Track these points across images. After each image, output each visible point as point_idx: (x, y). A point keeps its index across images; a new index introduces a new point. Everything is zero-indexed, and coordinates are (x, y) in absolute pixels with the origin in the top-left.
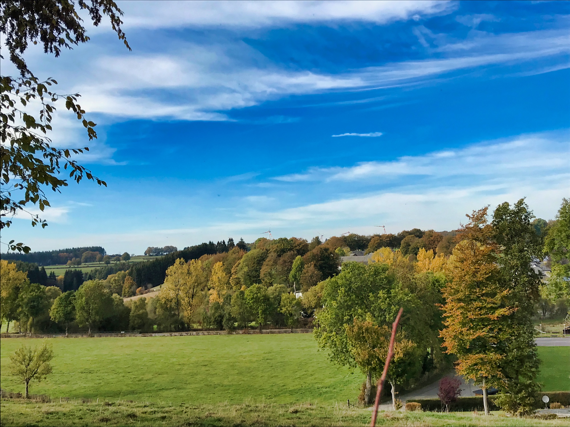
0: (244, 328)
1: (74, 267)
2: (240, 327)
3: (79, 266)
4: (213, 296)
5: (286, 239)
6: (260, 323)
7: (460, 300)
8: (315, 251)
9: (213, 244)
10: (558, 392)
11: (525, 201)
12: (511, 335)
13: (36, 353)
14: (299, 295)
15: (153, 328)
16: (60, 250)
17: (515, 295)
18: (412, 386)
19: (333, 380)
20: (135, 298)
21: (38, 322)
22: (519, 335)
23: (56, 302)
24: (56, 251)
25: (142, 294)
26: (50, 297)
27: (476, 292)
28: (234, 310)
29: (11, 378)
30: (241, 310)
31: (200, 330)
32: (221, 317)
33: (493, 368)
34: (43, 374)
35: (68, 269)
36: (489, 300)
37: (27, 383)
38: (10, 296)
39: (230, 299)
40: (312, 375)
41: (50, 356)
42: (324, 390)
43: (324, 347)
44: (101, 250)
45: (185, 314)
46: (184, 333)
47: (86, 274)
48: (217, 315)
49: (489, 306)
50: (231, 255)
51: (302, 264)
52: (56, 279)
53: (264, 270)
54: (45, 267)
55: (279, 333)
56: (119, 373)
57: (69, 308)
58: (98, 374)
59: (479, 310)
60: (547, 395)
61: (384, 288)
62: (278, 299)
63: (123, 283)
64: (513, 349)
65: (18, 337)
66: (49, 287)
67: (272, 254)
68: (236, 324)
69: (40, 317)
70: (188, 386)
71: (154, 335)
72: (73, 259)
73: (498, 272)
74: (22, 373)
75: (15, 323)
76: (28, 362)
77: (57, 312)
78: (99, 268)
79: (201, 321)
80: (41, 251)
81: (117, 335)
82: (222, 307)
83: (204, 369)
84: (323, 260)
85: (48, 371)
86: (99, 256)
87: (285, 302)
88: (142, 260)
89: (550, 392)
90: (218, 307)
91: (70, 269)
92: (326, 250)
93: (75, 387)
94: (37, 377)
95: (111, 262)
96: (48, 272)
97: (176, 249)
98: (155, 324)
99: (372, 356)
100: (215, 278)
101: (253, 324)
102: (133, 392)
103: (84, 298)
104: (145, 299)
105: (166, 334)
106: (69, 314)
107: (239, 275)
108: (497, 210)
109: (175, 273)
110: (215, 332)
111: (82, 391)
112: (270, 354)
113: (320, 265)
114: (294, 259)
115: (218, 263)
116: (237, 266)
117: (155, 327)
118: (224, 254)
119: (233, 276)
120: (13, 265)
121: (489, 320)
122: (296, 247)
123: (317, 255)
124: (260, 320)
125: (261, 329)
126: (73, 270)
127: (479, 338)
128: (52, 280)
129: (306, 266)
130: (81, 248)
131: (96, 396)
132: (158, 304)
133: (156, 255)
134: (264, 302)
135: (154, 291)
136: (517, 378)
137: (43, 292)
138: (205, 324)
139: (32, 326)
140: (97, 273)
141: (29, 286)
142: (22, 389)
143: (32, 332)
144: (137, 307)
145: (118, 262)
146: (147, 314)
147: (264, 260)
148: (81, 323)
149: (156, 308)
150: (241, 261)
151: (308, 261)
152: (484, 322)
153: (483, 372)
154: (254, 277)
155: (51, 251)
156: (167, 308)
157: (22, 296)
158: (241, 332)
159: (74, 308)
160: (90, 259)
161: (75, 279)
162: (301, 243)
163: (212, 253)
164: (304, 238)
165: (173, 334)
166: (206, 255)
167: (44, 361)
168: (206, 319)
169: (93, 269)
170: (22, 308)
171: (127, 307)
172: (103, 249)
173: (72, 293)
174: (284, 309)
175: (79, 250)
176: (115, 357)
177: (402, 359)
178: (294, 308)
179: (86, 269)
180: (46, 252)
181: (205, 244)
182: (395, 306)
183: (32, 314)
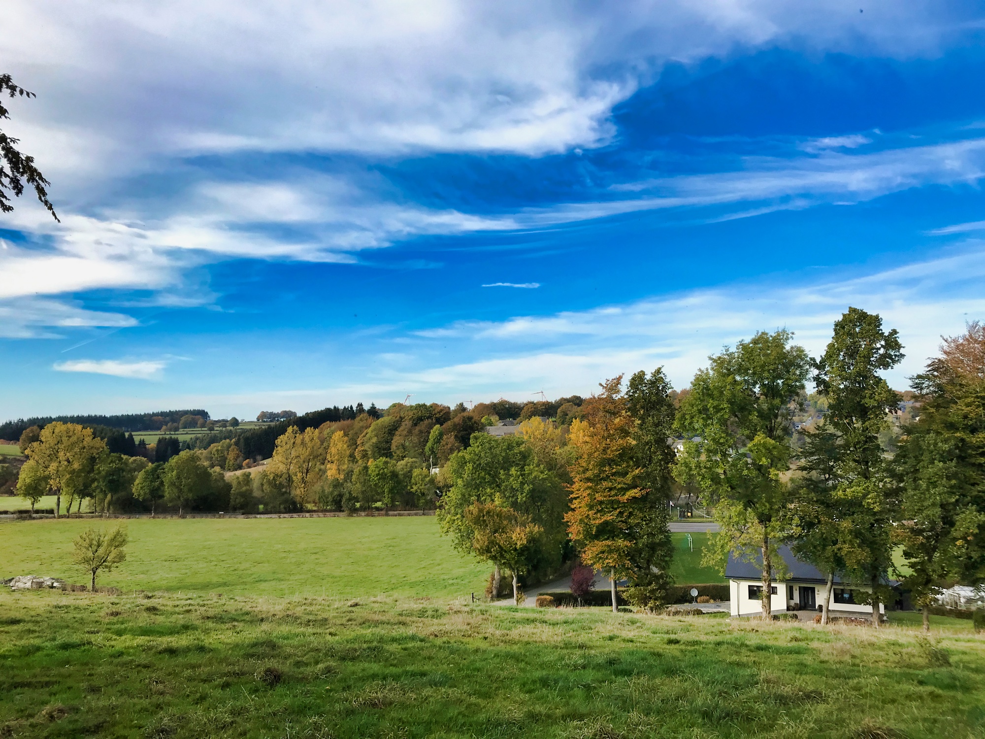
0: (368, 509)
1: (170, 434)
2: (362, 509)
3: (177, 433)
4: (331, 472)
5: (424, 405)
6: (387, 504)
7: (588, 480)
8: (456, 420)
9: (338, 409)
10: (708, 584)
11: (662, 370)
12: (642, 520)
13: (106, 538)
14: (435, 471)
15: (258, 508)
16: (153, 413)
17: (648, 475)
18: (551, 577)
19: (463, 570)
20: (239, 473)
21: (118, 499)
22: (651, 520)
23: (140, 476)
24: (148, 414)
25: (249, 467)
26: (135, 470)
27: (606, 471)
28: (355, 487)
29: (76, 567)
30: (364, 489)
31: (314, 511)
32: (341, 496)
33: (621, 556)
34: (114, 562)
35: (161, 436)
36: (619, 479)
37: (94, 573)
38: (83, 468)
39: (352, 475)
40: (439, 565)
41: (124, 540)
42: (451, 582)
43: (447, 532)
44: (203, 414)
45: (298, 492)
46: (295, 515)
47: (185, 442)
48: (336, 493)
49: (619, 486)
50: (357, 423)
51: (441, 435)
52: (146, 448)
53: (396, 441)
54: (133, 433)
55: (409, 515)
56: (211, 561)
57: (157, 484)
58: (185, 563)
59: (609, 491)
60: (696, 588)
61: (517, 465)
62: (408, 475)
63: (228, 454)
64: (643, 536)
65: (92, 517)
66: (134, 458)
67: (407, 422)
68: (358, 505)
69: (122, 494)
70: (292, 578)
71: (258, 516)
72: (169, 424)
73: (632, 449)
74: (87, 561)
75: (89, 501)
76: (95, 548)
77: (142, 488)
78: (200, 435)
79: (317, 500)
80: (130, 414)
81: (214, 516)
82: (342, 484)
83: (313, 557)
84: (466, 430)
85: (121, 558)
86: (200, 421)
87: (417, 479)
88: (252, 427)
89: (700, 585)
90: (337, 484)
91: (165, 436)
92: (470, 418)
93: (155, 578)
94: (106, 567)
95: (216, 429)
96: (137, 439)
97: (295, 414)
98: (261, 504)
99: (492, 543)
100: (333, 450)
101: (379, 504)
102: (225, 584)
103: (175, 472)
104: (250, 474)
105: (273, 516)
106: (156, 490)
107: (366, 447)
108: (633, 379)
109: (286, 443)
110: (332, 514)
111: (165, 582)
112: (394, 540)
113: (462, 437)
114: (432, 428)
115: (339, 432)
116: (364, 436)
117: (261, 507)
118: (349, 422)
119: (360, 448)
120: (89, 431)
121: (619, 502)
122: (435, 414)
123: (459, 424)
124: (386, 500)
125: (387, 511)
126: (168, 437)
127: (606, 523)
128: (140, 449)
129: (445, 437)
130: (179, 411)
131: (179, 588)
132: (265, 480)
133: (271, 421)
134: (391, 480)
135: (264, 464)
136: (648, 568)
137: (126, 464)
138: (322, 505)
139: (110, 504)
140: (198, 442)
141: (108, 455)
142: (87, 580)
143: (111, 512)
144: (239, 483)
145: (224, 429)
146: (251, 491)
147: (396, 429)
148: (171, 502)
149: (262, 485)
150: (370, 429)
151: (449, 431)
152: (613, 504)
153: (611, 561)
154: (384, 450)
155: (143, 414)
156: (275, 485)
157: (99, 468)
158: (363, 514)
159: (162, 483)
160: (192, 424)
161: (169, 448)
162: (441, 410)
163: (336, 421)
164: (446, 404)
165: (282, 515)
166: (328, 422)
167: (116, 547)
168: (323, 498)
169: (193, 436)
170: (99, 482)
171: (228, 483)
172: (207, 413)
173: (161, 465)
174: (415, 488)
175: (177, 413)
176: (209, 543)
177: (525, 546)
178: (427, 487)
179: (183, 436)
180: (137, 416)
181: (328, 410)
182: (528, 485)
183: (111, 490)
